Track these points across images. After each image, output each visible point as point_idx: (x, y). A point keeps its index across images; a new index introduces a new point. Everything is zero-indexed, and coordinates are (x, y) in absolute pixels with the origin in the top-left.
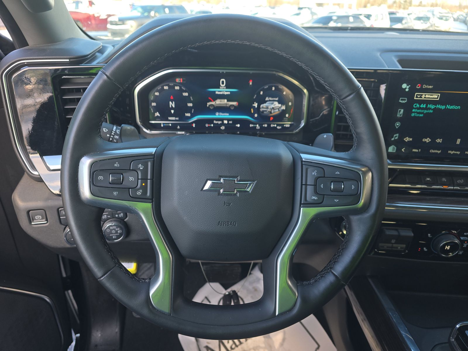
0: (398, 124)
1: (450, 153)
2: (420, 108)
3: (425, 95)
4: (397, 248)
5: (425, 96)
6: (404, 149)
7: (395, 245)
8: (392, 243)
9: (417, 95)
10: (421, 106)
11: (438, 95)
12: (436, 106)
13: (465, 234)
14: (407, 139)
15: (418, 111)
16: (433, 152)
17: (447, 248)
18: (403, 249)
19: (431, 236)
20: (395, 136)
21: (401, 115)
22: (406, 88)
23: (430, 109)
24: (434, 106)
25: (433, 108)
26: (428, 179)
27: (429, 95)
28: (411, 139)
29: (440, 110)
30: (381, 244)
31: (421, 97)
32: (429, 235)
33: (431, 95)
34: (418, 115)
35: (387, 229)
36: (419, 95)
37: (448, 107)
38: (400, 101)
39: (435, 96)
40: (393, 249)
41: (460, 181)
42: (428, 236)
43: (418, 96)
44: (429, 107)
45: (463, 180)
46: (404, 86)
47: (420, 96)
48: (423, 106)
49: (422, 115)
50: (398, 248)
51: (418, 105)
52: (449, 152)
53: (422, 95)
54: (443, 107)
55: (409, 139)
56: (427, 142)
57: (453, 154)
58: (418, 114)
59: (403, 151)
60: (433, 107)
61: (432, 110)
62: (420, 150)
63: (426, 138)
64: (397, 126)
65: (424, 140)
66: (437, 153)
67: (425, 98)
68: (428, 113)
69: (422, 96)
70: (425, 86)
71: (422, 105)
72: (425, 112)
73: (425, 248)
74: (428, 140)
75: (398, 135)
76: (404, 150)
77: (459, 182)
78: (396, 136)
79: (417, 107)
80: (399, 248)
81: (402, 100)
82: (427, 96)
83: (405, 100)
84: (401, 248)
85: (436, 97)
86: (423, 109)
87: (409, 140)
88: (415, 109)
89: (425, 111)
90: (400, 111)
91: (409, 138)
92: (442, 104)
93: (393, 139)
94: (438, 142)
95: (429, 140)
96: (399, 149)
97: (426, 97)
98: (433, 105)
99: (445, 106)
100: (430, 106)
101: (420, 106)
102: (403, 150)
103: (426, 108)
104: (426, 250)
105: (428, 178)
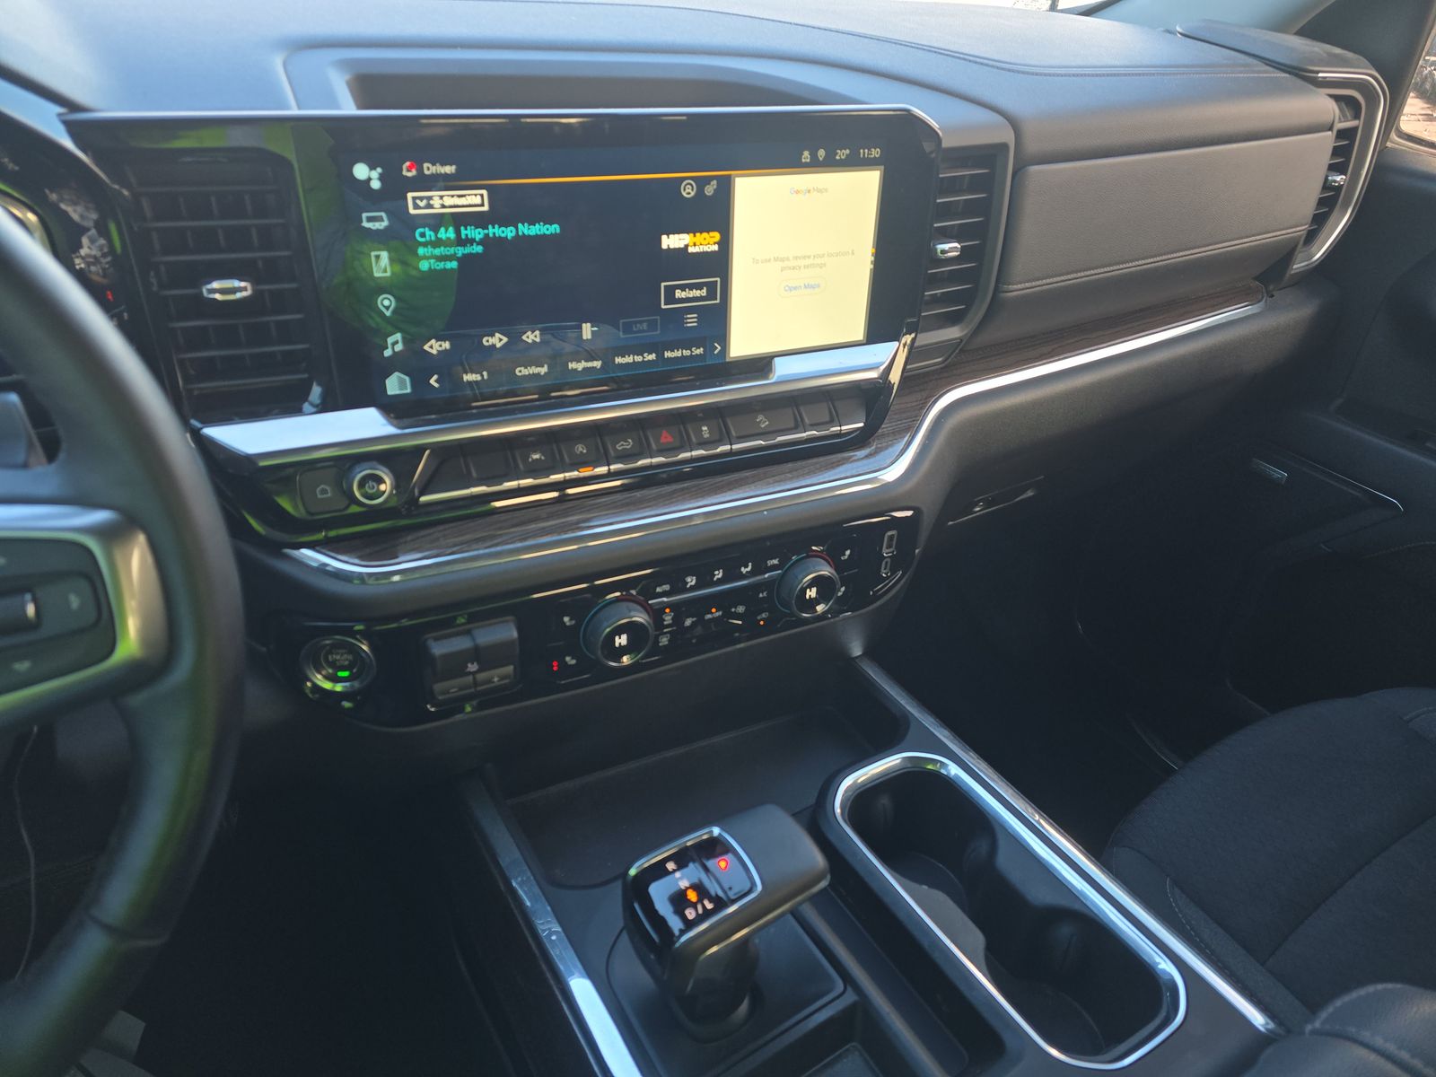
0: (386, 303)
1: (576, 370)
2: (438, 243)
3: (441, 197)
4: (489, 681)
5: (441, 202)
6: (435, 377)
7: (481, 676)
8: (474, 673)
9: (414, 199)
10: (439, 236)
11: (482, 196)
12: (486, 231)
13: (658, 590)
14: (434, 347)
15: (437, 251)
16: (527, 373)
17: (620, 641)
18: (507, 681)
19: (573, 622)
20: (390, 340)
21: (385, 271)
22: (369, 179)
23: (471, 241)
24: (480, 230)
25: (478, 238)
26: (536, 456)
27: (453, 196)
28: (446, 345)
29: (502, 241)
30: (438, 687)
31: (430, 206)
32: (566, 619)
33: (460, 196)
34: (441, 265)
35: (436, 639)
36: (421, 199)
37: (525, 229)
38: (366, 224)
39: (474, 200)
40: (479, 688)
41: (622, 445)
42: (564, 623)
43: (418, 202)
44: (467, 235)
45: (630, 441)
46: (361, 171)
47: (425, 202)
48: (448, 235)
49: (454, 265)
50: (494, 682)
51: (430, 234)
52: (572, 365)
53: (430, 198)
54: (509, 233)
55: (441, 346)
56: (498, 345)
57: (585, 369)
58: (441, 261)
59: (436, 385)
60: (477, 234)
61: (478, 244)
62: (485, 373)
63: (492, 335)
64: (387, 308)
65: (488, 341)
66: (539, 374)
67: (443, 206)
68: (471, 254)
69: (431, 202)
70: (430, 169)
71: (442, 230)
72: (460, 255)
73: (568, 659)
74: (498, 340)
75: (398, 336)
76: (436, 381)
77: (620, 448)
78: (397, 342)
79: (428, 238)
80: (496, 679)
81: (370, 219)
82: (448, 201)
83: (380, 219)
84: (502, 678)
85: (478, 200)
86: (447, 243)
87: (440, 349)
88: (425, 245)
89: (460, 251)
90: (378, 257)
91: (439, 343)
92: (504, 223)
93: (388, 353)
94: (530, 341)
95: (501, 340)
96: (419, 381)
97: (446, 204)
98: (477, 228)
99: (512, 228)
100: (468, 232)
101: (436, 235)
102: (432, 381)
103: (461, 242)
104: (574, 662)
105: (535, 452)
